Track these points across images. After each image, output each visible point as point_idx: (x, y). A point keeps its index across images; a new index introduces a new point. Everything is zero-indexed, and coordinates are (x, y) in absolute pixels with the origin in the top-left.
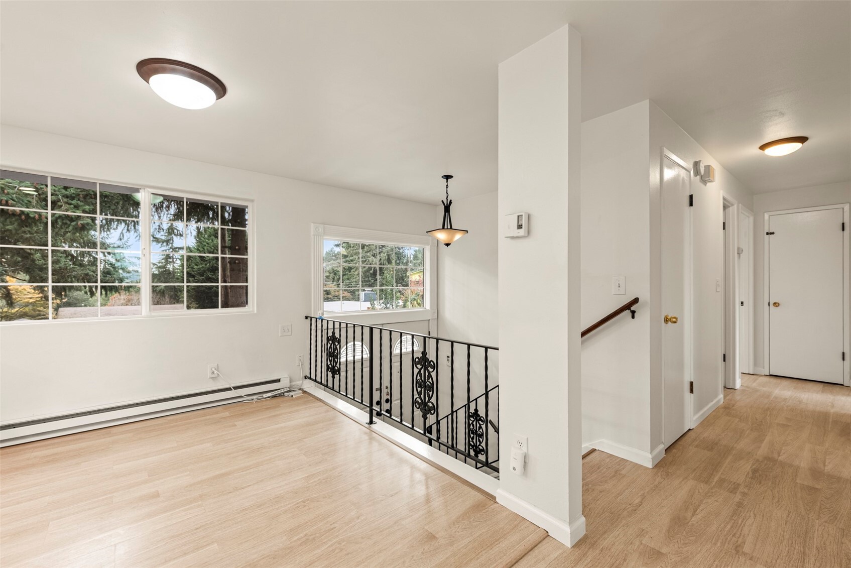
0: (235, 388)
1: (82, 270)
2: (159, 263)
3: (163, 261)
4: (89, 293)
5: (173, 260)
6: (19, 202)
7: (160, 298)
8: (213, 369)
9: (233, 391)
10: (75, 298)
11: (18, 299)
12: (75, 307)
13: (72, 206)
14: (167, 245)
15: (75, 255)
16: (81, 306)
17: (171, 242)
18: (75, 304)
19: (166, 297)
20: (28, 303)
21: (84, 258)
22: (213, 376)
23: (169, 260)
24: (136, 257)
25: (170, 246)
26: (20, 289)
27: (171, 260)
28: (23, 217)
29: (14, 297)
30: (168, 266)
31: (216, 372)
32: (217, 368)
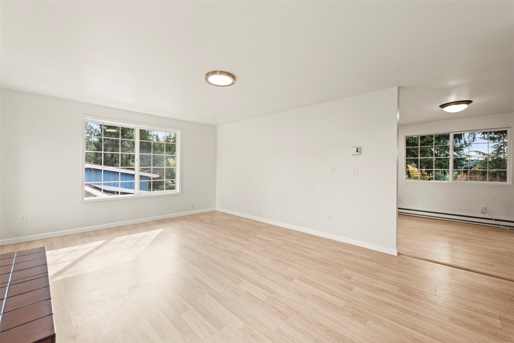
0: (495, 220)
1: (438, 161)
2: (492, 154)
3: (496, 152)
4: (443, 173)
5: (504, 151)
6: (412, 139)
7: (492, 178)
8: (483, 208)
9: (494, 221)
10: (437, 176)
11: (412, 175)
12: (437, 180)
13: (430, 136)
14: (499, 140)
15: (437, 153)
16: (441, 180)
17: (503, 138)
18: (438, 179)
19: (497, 178)
20: (416, 177)
21: (441, 154)
22: (482, 211)
23: (501, 151)
24: (474, 151)
25: (502, 141)
26: (413, 170)
27: (502, 151)
28: (413, 144)
29: (411, 174)
30: (500, 156)
31: (484, 210)
32: (485, 208)
